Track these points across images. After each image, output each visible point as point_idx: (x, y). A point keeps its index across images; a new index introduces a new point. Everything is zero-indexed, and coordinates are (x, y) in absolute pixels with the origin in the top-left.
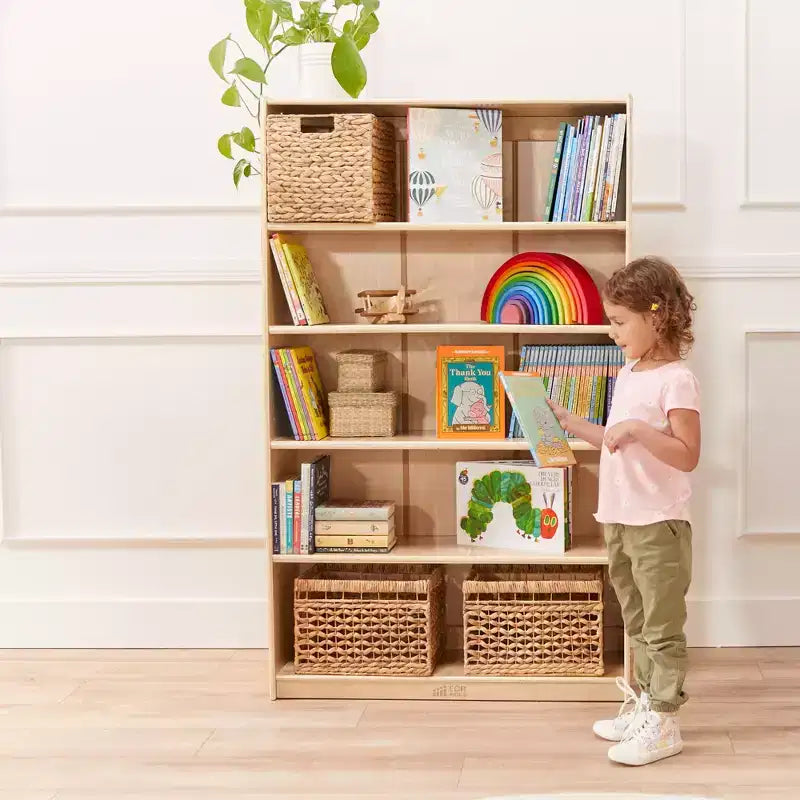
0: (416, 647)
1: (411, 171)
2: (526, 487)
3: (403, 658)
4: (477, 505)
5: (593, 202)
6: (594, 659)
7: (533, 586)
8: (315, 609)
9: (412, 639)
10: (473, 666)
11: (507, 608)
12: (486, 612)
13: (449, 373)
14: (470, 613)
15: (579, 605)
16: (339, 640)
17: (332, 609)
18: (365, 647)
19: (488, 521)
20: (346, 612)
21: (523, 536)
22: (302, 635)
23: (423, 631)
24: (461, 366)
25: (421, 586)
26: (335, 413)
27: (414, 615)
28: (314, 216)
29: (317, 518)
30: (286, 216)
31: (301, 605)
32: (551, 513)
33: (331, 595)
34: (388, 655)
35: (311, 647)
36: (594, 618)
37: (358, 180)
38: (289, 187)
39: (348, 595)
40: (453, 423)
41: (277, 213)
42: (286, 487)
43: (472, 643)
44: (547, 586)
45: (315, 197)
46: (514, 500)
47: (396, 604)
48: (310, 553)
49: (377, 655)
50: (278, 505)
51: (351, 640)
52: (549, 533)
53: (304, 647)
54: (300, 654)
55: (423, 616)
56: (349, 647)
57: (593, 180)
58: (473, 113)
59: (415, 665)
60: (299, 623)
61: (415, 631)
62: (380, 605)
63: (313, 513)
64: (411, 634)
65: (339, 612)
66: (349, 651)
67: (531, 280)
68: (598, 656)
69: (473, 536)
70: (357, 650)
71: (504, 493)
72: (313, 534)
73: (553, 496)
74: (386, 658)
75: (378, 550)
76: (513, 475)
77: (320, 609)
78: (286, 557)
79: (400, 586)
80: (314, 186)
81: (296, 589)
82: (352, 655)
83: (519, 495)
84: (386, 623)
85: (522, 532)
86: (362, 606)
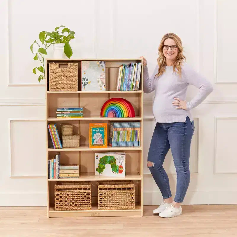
0: (87, 203)
1: (82, 77)
2: (115, 160)
3: (84, 205)
4: (101, 165)
5: (133, 86)
6: (133, 205)
7: (117, 186)
8: (60, 193)
9: (86, 200)
10: (101, 207)
11: (110, 192)
12: (104, 193)
13: (92, 131)
14: (100, 193)
15: (129, 191)
16: (67, 201)
17: (65, 193)
18: (74, 203)
19: (104, 169)
20: (69, 194)
21: (114, 173)
22: (57, 200)
23: (89, 198)
24: (96, 129)
25: (89, 186)
26: (64, 141)
27: (87, 194)
28: (62, 90)
29: (60, 169)
30: (54, 89)
31: (56, 192)
32: (121, 167)
33: (65, 189)
34: (80, 205)
35: (59, 203)
36: (132, 194)
37: (74, 80)
38: (55, 82)
39: (69, 189)
40: (94, 144)
41: (52, 89)
42: (52, 161)
43: (101, 201)
44: (120, 186)
45: (62, 85)
46: (111, 163)
47: (82, 191)
48: (58, 179)
49: (77, 205)
50: (50, 166)
51: (70, 201)
52: (121, 172)
53: (57, 203)
54: (56, 205)
55: (89, 194)
56: (69, 203)
57: (133, 80)
58: (98, 62)
59: (87, 207)
60: (56, 197)
61: (87, 198)
62: (78, 192)
63: (59, 168)
64: (86, 199)
65: (67, 194)
66: (70, 204)
67: (115, 105)
68: (134, 204)
69: (100, 173)
70: (72, 204)
71: (108, 161)
72: (59, 173)
73: (122, 162)
74: (79, 206)
75: (76, 177)
76: (111, 157)
77: (62, 193)
78: (52, 180)
79: (83, 186)
80: (62, 82)
81: (55, 188)
82: (70, 205)
83: (113, 162)
84: (79, 196)
85: (113, 172)
86: (73, 192)
